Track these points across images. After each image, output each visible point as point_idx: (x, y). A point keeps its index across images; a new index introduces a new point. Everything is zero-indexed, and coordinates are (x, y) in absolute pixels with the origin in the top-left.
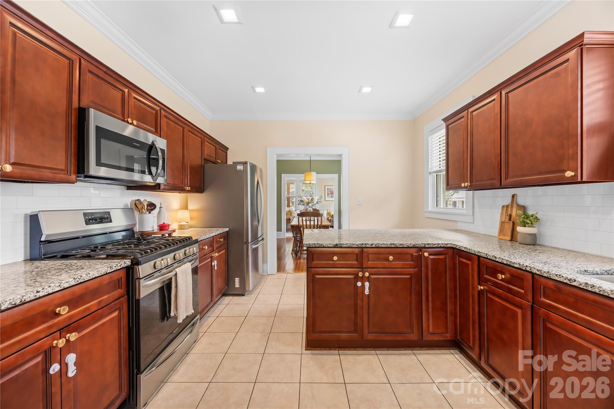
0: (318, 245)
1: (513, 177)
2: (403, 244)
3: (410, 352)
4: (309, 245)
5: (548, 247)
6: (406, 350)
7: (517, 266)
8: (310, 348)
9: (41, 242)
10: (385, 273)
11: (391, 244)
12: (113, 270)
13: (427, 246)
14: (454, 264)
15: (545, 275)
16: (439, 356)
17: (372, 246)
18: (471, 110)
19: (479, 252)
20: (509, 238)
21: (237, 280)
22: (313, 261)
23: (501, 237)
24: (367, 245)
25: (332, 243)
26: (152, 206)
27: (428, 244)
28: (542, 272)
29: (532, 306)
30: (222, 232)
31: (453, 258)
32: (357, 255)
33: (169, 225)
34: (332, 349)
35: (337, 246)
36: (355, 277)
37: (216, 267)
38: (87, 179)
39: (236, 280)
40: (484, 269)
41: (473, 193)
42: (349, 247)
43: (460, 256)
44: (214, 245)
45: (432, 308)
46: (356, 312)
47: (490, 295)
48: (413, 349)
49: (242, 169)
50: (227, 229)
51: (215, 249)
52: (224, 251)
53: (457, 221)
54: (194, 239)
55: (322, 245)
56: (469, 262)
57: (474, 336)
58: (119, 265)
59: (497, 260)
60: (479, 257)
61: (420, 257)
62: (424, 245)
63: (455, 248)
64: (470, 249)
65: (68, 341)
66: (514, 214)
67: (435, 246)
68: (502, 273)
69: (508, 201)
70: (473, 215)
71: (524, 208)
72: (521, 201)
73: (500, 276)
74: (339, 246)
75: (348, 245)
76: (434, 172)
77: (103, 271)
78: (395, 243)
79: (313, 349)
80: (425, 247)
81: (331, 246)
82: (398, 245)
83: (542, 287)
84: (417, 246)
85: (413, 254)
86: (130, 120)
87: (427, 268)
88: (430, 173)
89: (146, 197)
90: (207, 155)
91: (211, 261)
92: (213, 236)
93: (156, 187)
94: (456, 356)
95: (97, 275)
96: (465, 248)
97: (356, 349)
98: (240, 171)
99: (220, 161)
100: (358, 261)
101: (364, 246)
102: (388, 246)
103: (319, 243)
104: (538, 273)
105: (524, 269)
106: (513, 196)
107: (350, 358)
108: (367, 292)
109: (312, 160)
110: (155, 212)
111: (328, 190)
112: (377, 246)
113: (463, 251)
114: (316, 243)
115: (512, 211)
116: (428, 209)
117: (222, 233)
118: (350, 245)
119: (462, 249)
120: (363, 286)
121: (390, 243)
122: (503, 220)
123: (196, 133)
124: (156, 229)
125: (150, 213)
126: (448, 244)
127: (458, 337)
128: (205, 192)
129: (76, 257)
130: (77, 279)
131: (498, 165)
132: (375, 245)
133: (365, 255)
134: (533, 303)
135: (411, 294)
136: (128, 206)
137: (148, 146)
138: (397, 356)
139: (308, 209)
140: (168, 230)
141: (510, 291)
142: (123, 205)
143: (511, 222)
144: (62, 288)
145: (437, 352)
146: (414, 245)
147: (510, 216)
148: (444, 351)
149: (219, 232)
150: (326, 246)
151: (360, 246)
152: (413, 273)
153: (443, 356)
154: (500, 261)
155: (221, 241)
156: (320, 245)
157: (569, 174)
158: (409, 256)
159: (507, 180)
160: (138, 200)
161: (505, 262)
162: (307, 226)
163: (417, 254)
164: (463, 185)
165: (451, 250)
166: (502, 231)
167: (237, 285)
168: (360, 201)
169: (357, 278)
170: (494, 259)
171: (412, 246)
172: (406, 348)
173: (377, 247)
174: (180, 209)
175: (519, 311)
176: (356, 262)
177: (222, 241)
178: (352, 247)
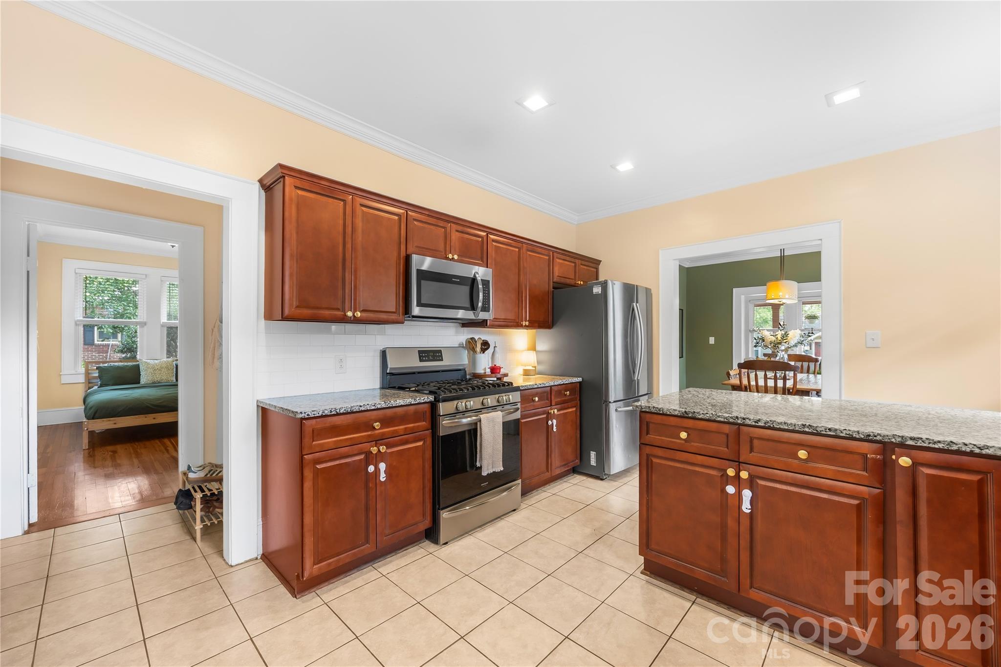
0: (654, 409)
2: (836, 430)
8: (649, 573)
9: (387, 373)
10: (791, 482)
11: (804, 426)
12: (417, 402)
17: (757, 424)
21: (593, 454)
22: (649, 434)
24: (747, 420)
26: (485, 345)
27: (913, 439)
30: (567, 382)
32: (727, 435)
33: (500, 368)
34: (685, 590)
35: (686, 415)
36: (720, 475)
37: (555, 428)
38: (414, 319)
39: (591, 454)
42: (710, 421)
44: (552, 399)
46: (724, 538)
49: (600, 293)
50: (580, 379)
51: (553, 403)
52: (574, 409)
54: (515, 385)
55: (661, 410)
58: (422, 399)
61: (887, 465)
62: (900, 439)
65: (379, 450)
67: (941, 446)
74: (690, 415)
75: (708, 415)
77: (408, 401)
78: (815, 426)
79: (652, 576)
80: (904, 445)
81: (676, 414)
82: (823, 429)
84: (878, 438)
85: (867, 455)
86: (450, 256)
89: (480, 335)
90: (558, 276)
91: (547, 419)
92: (551, 387)
93: (483, 324)
95: (403, 404)
98: (597, 295)
99: (582, 283)
100: (729, 448)
101: (740, 422)
102: (797, 429)
103: (658, 407)
110: (490, 351)
112: (770, 426)
117: (566, 384)
118: (711, 415)
121: (800, 423)
123: (539, 250)
124: (488, 371)
125: (483, 353)
128: (554, 327)
129: (409, 390)
130: (387, 404)
132: (766, 423)
133: (744, 439)
135: (859, 541)
136: (463, 344)
137: (471, 279)
139: (777, 356)
140: (499, 373)
142: (458, 343)
144: (376, 408)
146: (869, 436)
149: (560, 381)
150: (668, 413)
151: (731, 420)
152: (867, 497)
155: (566, 395)
156: (658, 410)
158: (856, 458)
160: (472, 339)
163: (879, 457)
167: (593, 462)
168: (873, 339)
171: (863, 437)
173: (769, 428)
174: (528, 350)
176: (726, 449)
177: (568, 394)
178: (714, 421)
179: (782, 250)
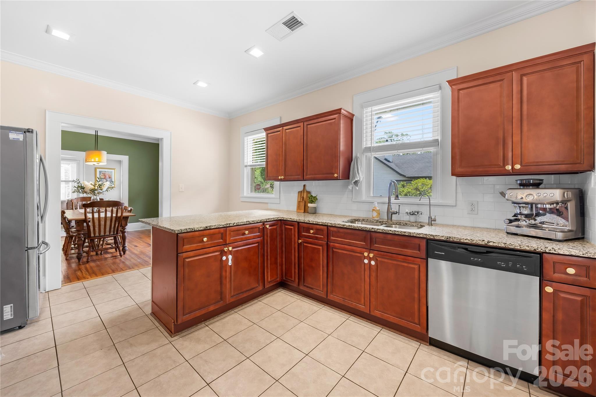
0: (190, 229)
1: (310, 175)
2: (254, 221)
3: (256, 301)
4: (181, 231)
5: (321, 214)
6: (253, 301)
7: (320, 224)
8: (177, 334)
10: (243, 245)
11: (247, 222)
13: (268, 220)
14: (282, 230)
15: (334, 225)
16: (274, 295)
17: (234, 225)
18: (285, 128)
19: (299, 219)
20: (303, 211)
21: (7, 308)
22: (184, 246)
23: (298, 211)
24: (231, 224)
25: (203, 226)
27: (268, 219)
28: (333, 224)
29: (327, 243)
31: (281, 227)
32: (222, 233)
34: (198, 325)
35: (206, 229)
36: (220, 253)
40: (302, 230)
41: (280, 183)
42: (217, 228)
43: (285, 225)
45: (270, 264)
46: (221, 283)
47: (305, 244)
48: (257, 298)
49: (22, 140)
53: (268, 203)
55: (194, 229)
56: (292, 227)
57: (295, 272)
59: (310, 222)
60: (298, 223)
61: (264, 228)
62: (266, 220)
63: (283, 220)
64: (293, 219)
66: (305, 196)
67: (272, 220)
68: (312, 229)
69: (301, 189)
70: (280, 198)
71: (309, 192)
72: (308, 189)
73: (312, 231)
74: (208, 228)
75: (216, 226)
76: (249, 165)
78: (249, 221)
79: (180, 333)
80: (267, 222)
81: (201, 229)
82: (251, 221)
83: (331, 232)
84: (263, 221)
85: (260, 227)
87: (267, 236)
88: (246, 166)
94: (282, 292)
96: (290, 218)
97: (219, 316)
98: (16, 141)
100: (223, 239)
101: (228, 226)
102: (245, 224)
103: (190, 228)
104: (331, 225)
105: (324, 224)
106: (304, 186)
107: (217, 324)
108: (230, 263)
109: (99, 135)
111: (100, 174)
113: (289, 221)
114: (188, 228)
115: (304, 195)
116: (244, 194)
119: (288, 220)
120: (227, 259)
121: (245, 221)
122: (299, 200)
126: (279, 218)
127: (284, 278)
131: (302, 167)
132: (236, 224)
133: (228, 233)
134: (327, 242)
135: (258, 257)
138: (250, 307)
139: (92, 198)
141: (317, 238)
143: (304, 201)
145: (272, 294)
146: (261, 220)
147: (303, 197)
148: (275, 292)
150: (197, 230)
151: (225, 226)
152: (260, 241)
153: (275, 295)
154: (312, 223)
156: (191, 230)
157: (336, 175)
158: (258, 229)
159: (307, 176)
161: (315, 223)
162: (101, 219)
163: (262, 227)
164: (280, 177)
165: (279, 222)
166: (299, 207)
167: (8, 316)
168: (181, 188)
169: (223, 253)
170: (308, 222)
171: (259, 221)
172: (254, 300)
173: (238, 225)
175: (321, 248)
176: (221, 240)
178: (219, 228)
179: (96, 131)
